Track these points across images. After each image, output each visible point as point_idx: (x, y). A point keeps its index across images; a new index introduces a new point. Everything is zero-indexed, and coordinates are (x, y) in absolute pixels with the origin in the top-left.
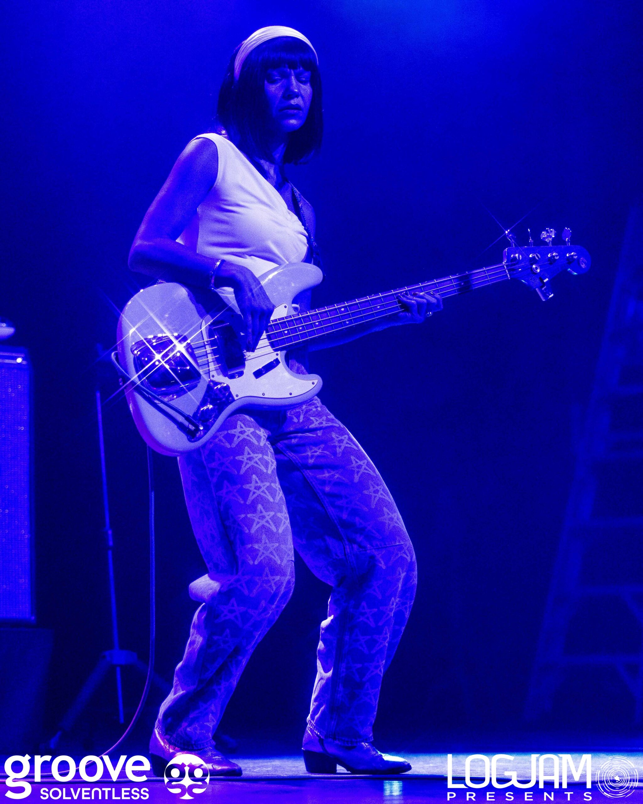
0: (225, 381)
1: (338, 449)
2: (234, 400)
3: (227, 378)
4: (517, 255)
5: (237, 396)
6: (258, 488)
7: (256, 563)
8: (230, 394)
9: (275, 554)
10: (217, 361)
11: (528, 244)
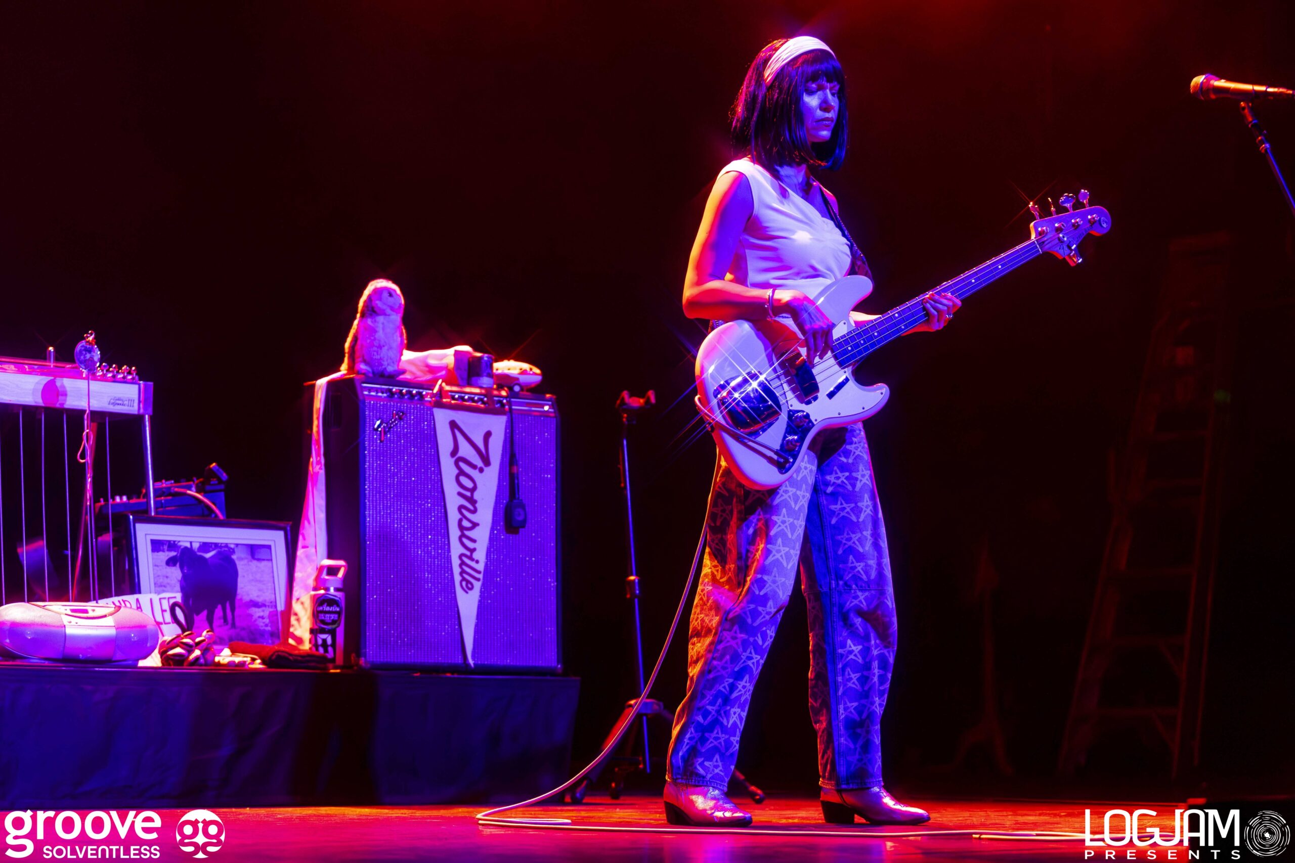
0: (802, 407)
1: (858, 482)
2: (813, 425)
3: (804, 405)
4: (1045, 228)
5: (816, 420)
6: (784, 522)
7: (762, 593)
8: (810, 421)
9: (780, 588)
10: (793, 390)
11: (1050, 214)
